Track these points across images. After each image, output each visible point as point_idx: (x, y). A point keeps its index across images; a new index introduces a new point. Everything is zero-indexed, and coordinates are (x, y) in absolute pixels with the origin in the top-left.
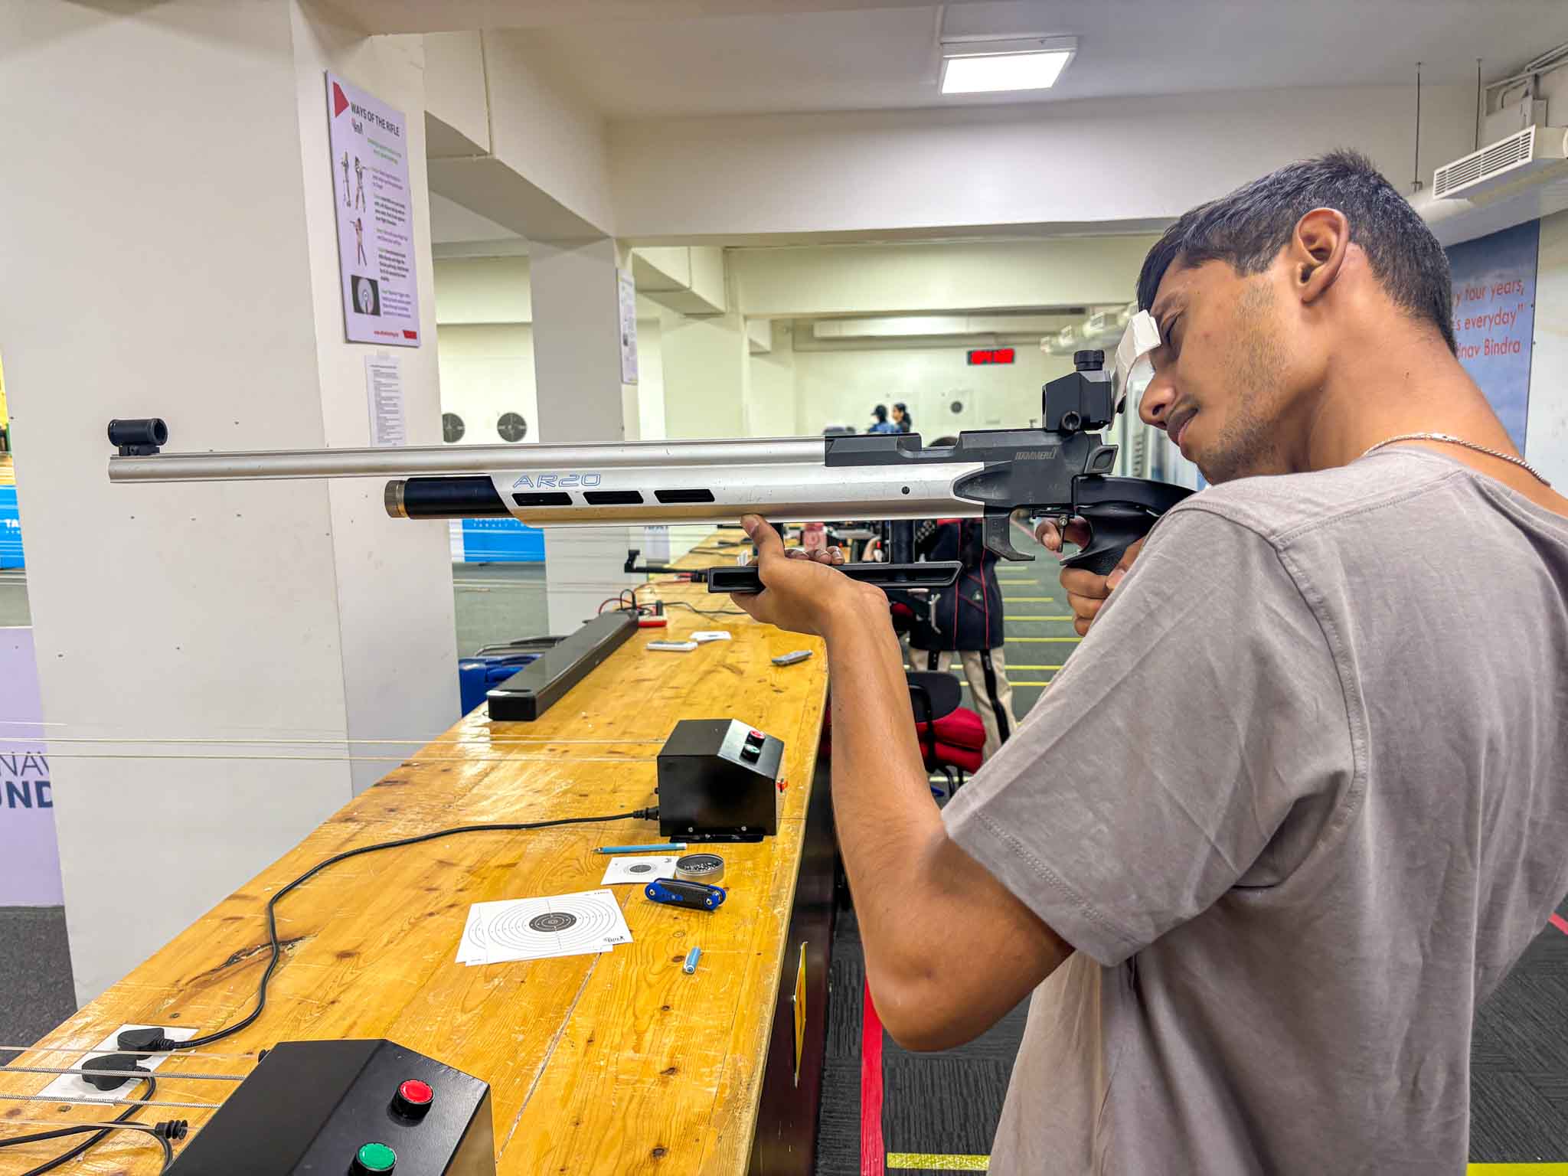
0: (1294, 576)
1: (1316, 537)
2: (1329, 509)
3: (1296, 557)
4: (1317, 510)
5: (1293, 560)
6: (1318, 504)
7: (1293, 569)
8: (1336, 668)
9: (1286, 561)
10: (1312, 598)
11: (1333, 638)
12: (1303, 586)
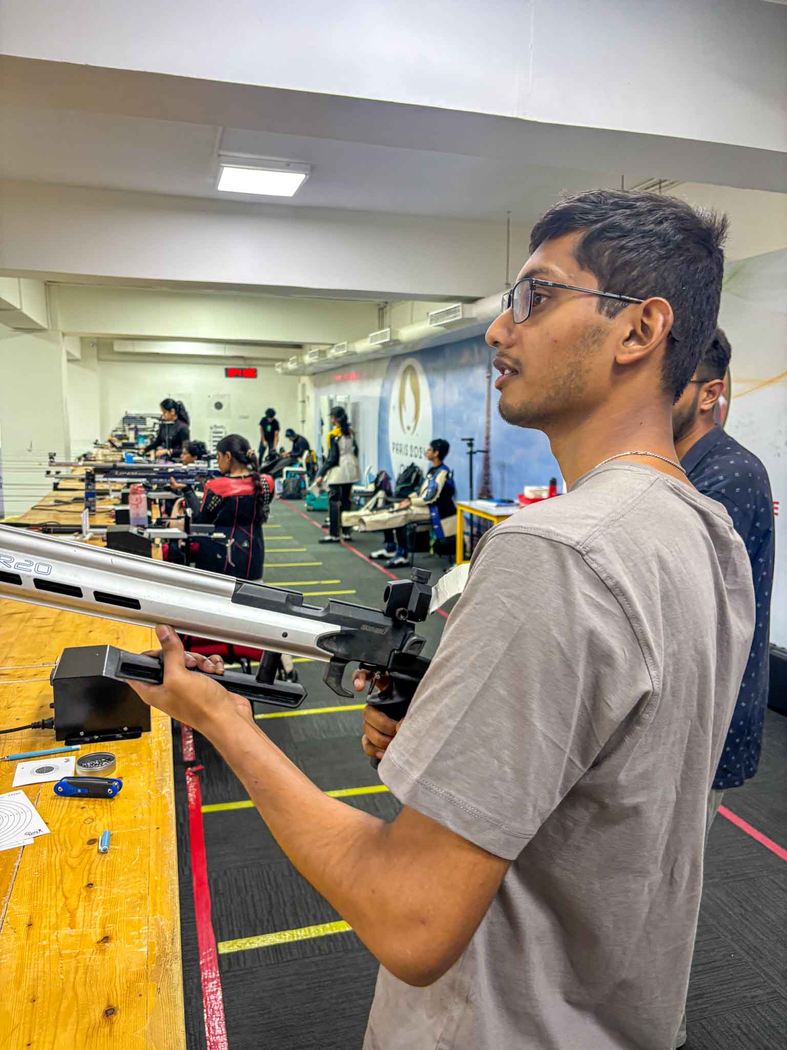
0: (596, 570)
1: (601, 542)
2: (602, 520)
3: (593, 557)
4: (595, 522)
5: (593, 560)
6: (593, 518)
7: (594, 566)
8: (632, 626)
9: (589, 561)
10: (610, 583)
11: (626, 606)
12: (603, 576)
